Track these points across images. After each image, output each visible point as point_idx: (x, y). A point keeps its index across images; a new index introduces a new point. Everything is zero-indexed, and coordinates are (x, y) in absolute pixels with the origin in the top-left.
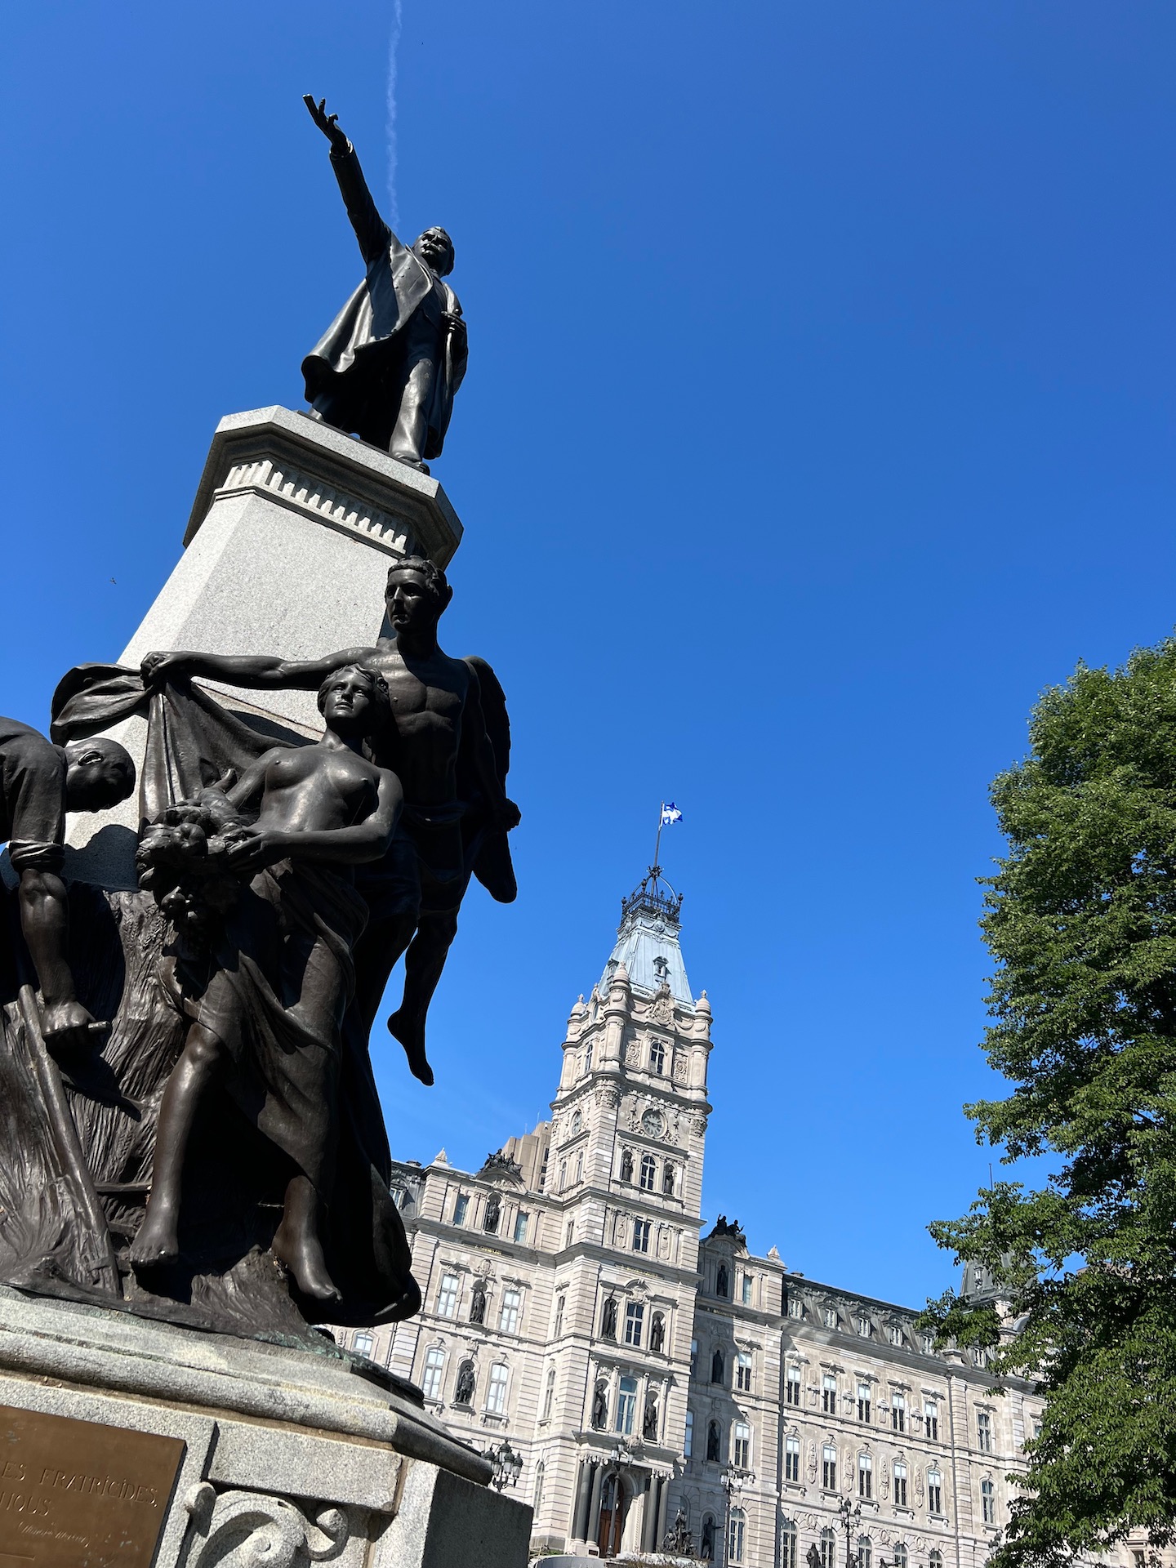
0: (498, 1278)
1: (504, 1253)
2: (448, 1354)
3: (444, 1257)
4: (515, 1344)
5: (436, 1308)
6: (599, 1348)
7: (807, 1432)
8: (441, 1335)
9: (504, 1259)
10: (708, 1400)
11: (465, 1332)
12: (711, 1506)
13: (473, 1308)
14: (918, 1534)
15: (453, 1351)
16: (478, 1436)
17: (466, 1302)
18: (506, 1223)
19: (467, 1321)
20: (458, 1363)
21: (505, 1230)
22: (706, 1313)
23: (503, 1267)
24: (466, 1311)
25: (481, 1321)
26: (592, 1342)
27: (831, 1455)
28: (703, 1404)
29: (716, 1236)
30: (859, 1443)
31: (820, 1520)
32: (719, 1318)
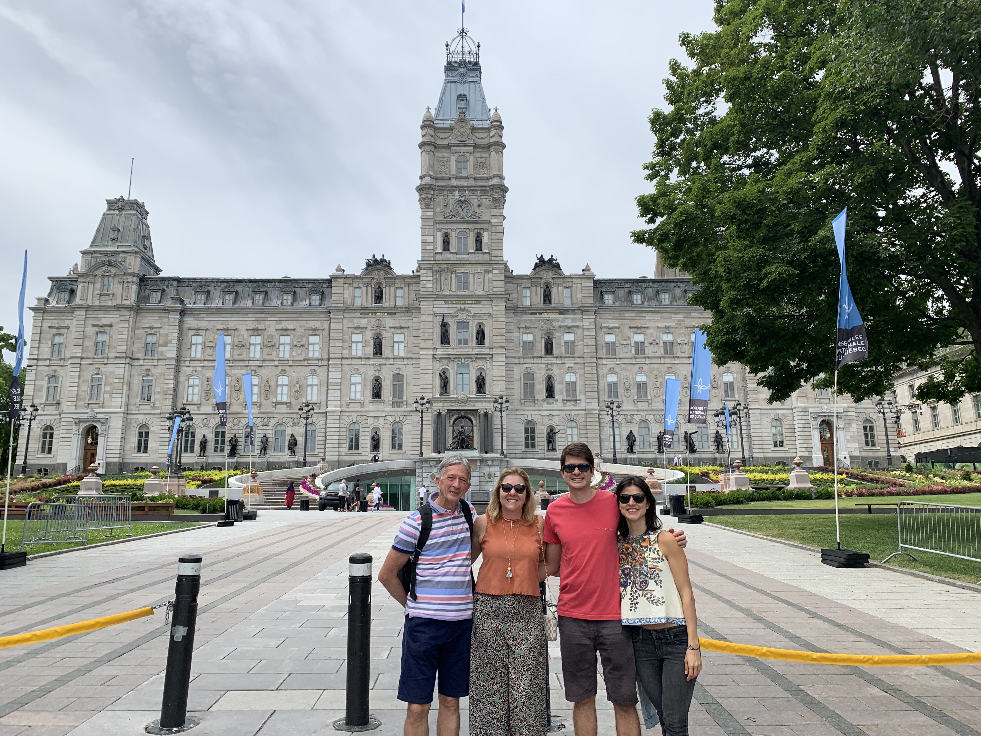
0: (387, 328)
1: (389, 314)
2: (363, 376)
3: (351, 324)
4: (405, 362)
5: (350, 352)
6: (440, 352)
7: (622, 369)
8: (356, 367)
9: (390, 317)
10: (544, 366)
11: (372, 362)
12: (551, 422)
13: (375, 348)
15: (365, 373)
16: (390, 414)
17: (369, 346)
18: (387, 296)
19: (372, 356)
20: (370, 378)
21: (387, 300)
22: (536, 316)
23: (389, 322)
24: (370, 350)
25: (381, 354)
26: (434, 349)
27: (641, 378)
28: (541, 368)
29: (537, 269)
30: (664, 368)
31: (635, 417)
32: (547, 317)
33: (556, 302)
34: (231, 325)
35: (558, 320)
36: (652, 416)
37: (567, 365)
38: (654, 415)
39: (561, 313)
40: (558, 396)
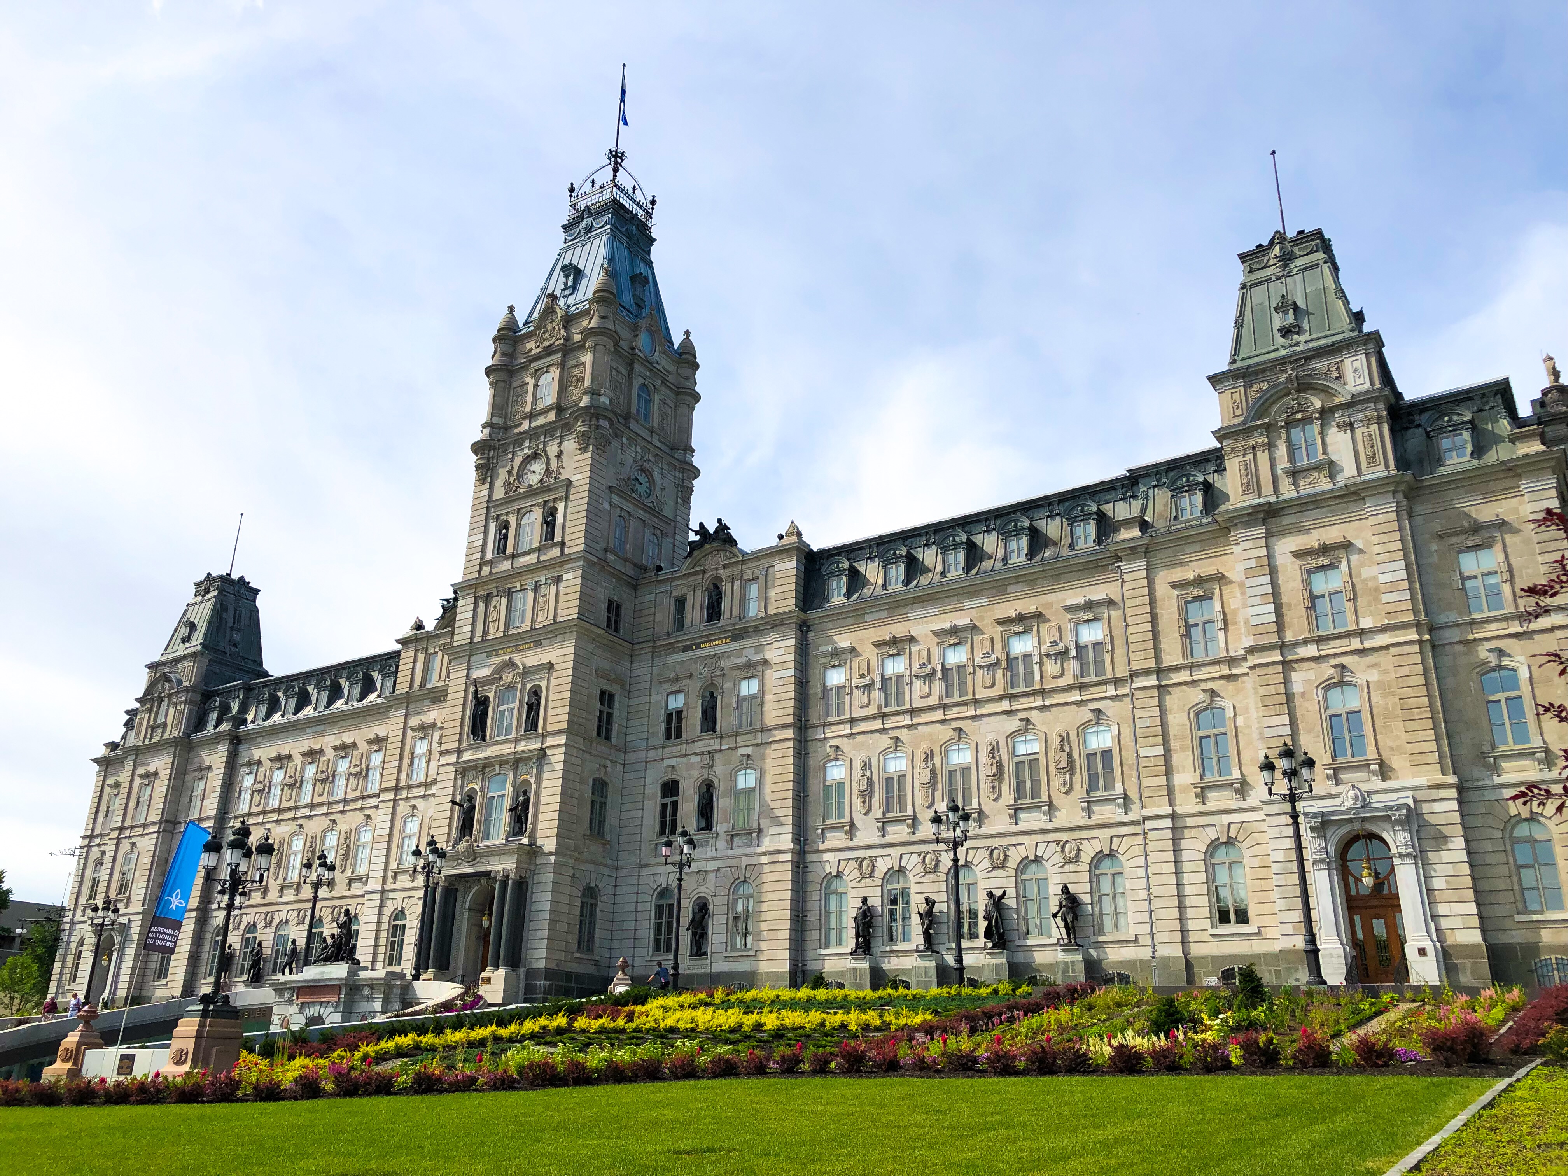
6: (467, 756)
7: (856, 747)
8: (413, 802)
10: (698, 759)
12: (702, 889)
14: (1064, 836)
22: (691, 654)
26: (459, 752)
27: (897, 765)
28: (691, 767)
29: (696, 553)
30: (945, 733)
31: (879, 863)
32: (710, 652)
33: (728, 615)
34: (285, 752)
35: (728, 655)
36: (915, 859)
37: (741, 751)
38: (920, 854)
39: (734, 638)
40: (721, 827)
